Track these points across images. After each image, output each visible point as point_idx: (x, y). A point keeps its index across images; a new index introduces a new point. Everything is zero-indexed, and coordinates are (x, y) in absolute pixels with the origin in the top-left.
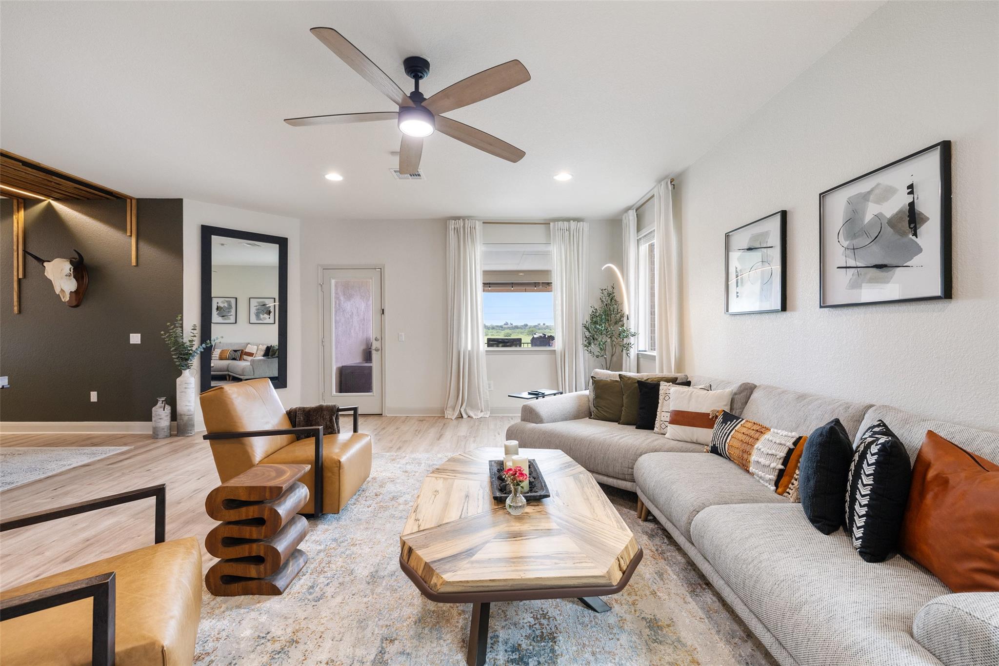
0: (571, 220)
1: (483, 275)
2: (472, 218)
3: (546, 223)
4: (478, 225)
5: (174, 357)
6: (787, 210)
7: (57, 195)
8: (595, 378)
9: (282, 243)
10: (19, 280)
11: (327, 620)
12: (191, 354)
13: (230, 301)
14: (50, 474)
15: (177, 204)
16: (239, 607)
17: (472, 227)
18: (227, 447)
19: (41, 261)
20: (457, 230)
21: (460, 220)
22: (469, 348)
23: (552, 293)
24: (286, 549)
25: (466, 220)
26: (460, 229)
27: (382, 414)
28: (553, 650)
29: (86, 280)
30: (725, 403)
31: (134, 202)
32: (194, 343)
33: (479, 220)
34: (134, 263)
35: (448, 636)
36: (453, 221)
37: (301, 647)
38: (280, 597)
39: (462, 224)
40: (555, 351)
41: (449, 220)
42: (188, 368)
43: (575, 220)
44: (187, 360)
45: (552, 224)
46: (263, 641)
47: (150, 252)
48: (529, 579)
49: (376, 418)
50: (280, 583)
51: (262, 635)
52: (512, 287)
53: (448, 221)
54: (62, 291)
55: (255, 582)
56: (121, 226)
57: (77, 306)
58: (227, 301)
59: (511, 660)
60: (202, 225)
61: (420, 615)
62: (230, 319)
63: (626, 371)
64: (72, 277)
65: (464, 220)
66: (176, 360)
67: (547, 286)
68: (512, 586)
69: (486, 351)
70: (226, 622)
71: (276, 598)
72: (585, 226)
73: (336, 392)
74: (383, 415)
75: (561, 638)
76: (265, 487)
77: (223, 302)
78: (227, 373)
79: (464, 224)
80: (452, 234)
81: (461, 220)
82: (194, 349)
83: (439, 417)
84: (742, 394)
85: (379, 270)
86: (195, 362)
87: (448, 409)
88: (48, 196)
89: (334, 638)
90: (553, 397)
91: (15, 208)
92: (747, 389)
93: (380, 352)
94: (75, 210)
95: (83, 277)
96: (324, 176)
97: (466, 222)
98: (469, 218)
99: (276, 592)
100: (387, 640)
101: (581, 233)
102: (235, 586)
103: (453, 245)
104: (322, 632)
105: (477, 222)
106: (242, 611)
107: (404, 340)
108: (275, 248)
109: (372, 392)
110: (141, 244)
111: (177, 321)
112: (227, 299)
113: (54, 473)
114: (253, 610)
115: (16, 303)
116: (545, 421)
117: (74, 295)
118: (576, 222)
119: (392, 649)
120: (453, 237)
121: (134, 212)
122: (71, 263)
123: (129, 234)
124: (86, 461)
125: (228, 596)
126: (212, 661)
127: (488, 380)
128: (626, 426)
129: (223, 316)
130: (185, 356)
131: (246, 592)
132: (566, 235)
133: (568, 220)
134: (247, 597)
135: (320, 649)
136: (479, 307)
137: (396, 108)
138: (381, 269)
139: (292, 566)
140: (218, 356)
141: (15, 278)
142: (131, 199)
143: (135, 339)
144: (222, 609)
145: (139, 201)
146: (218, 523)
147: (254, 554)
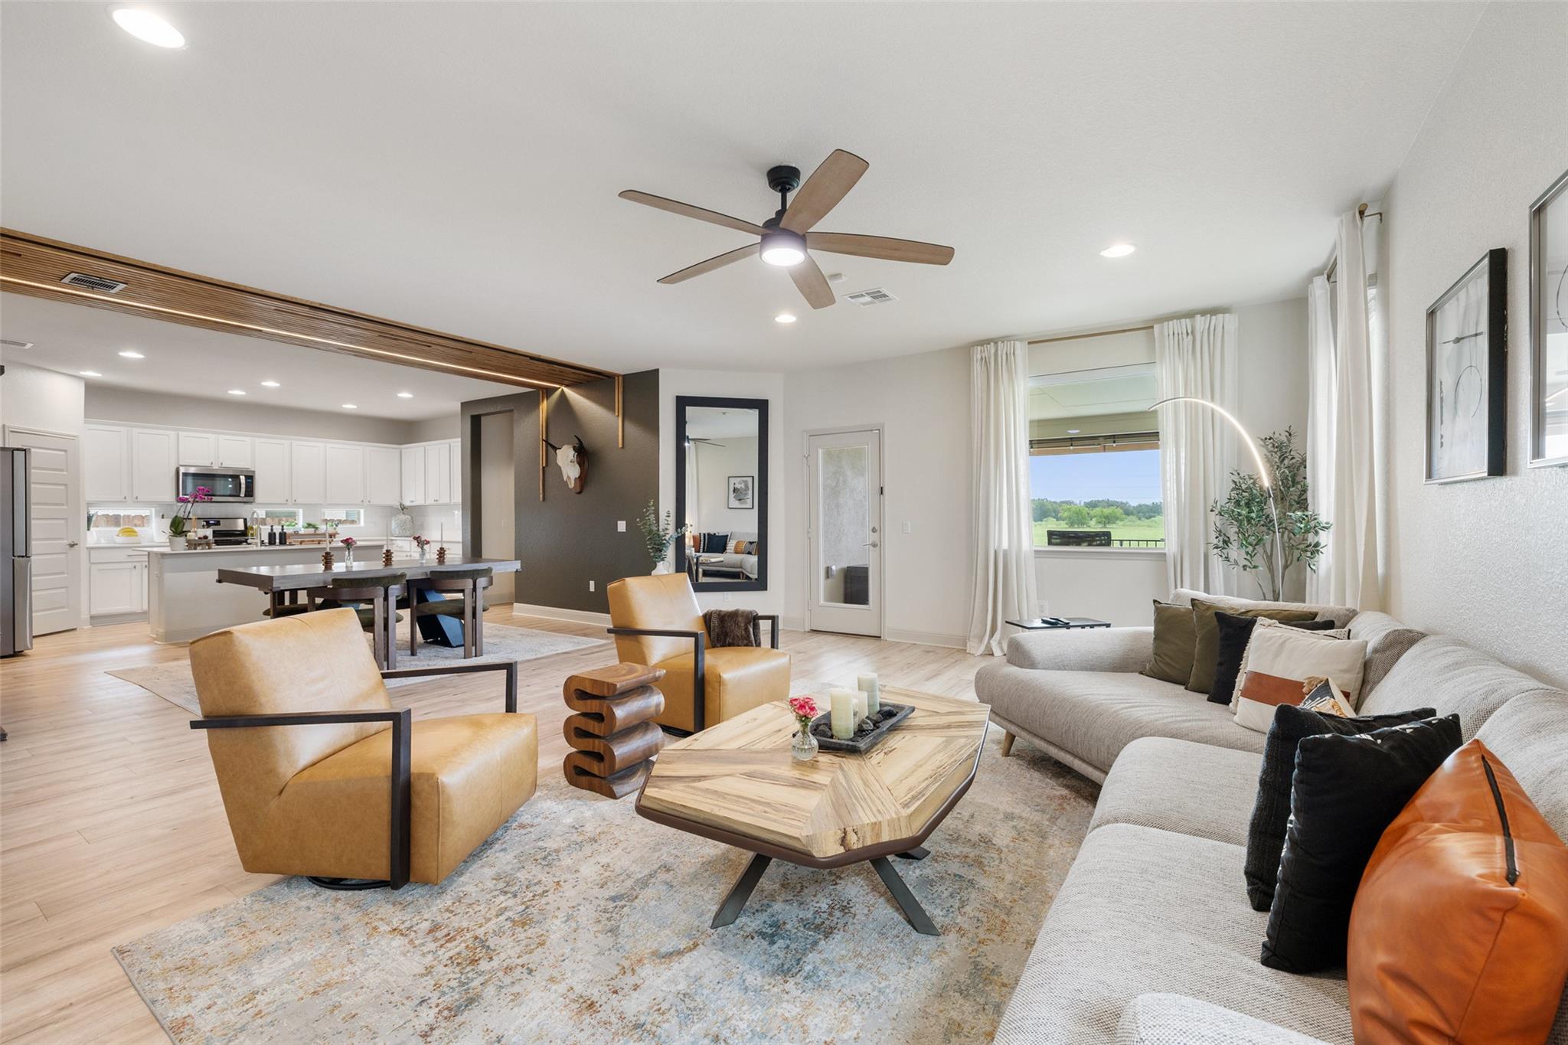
0: (1197, 313)
1: (1031, 427)
2: (1008, 339)
3: (1148, 327)
4: (1020, 348)
5: (649, 547)
6: (1507, 248)
7: (566, 382)
8: (1160, 603)
9: (761, 406)
10: (544, 468)
11: (633, 834)
12: (664, 544)
13: (746, 481)
14: (539, 656)
15: (653, 375)
16: (579, 799)
17: (1008, 352)
18: (628, 643)
19: (555, 449)
20: (985, 361)
21: (989, 344)
22: (1005, 545)
23: (1160, 451)
24: (620, 755)
25: (1000, 343)
26: (989, 358)
27: (880, 637)
28: (815, 943)
29: (586, 464)
30: (1345, 666)
31: (620, 378)
32: (668, 532)
33: (1021, 340)
34: (620, 446)
35: (723, 886)
36: (979, 348)
37: (595, 846)
38: (615, 801)
39: (993, 351)
40: (1165, 554)
41: (973, 346)
42: (663, 560)
43: (1204, 312)
44: (661, 551)
45: (1156, 327)
46: (574, 831)
47: (633, 430)
48: (718, 816)
49: (872, 640)
50: (618, 789)
51: (577, 826)
52: (1114, 442)
53: (972, 348)
54: (568, 477)
55: (598, 779)
56: (611, 407)
57: (580, 493)
58: (744, 481)
59: (762, 932)
60: (677, 397)
61: (715, 858)
62: (746, 503)
63: (1221, 595)
64: (576, 463)
65: (996, 343)
66: (650, 550)
67: (1149, 438)
68: (704, 819)
69: (1035, 551)
70: (561, 807)
71: (611, 801)
72: (1230, 321)
73: (827, 600)
74: (882, 638)
75: (839, 937)
76: (604, 682)
77: (740, 483)
78: (740, 570)
79: (996, 351)
80: (977, 368)
81: (992, 344)
82: (667, 538)
83: (959, 650)
84: (1388, 653)
85: (877, 431)
86: (670, 553)
87: (971, 639)
88: (562, 384)
89: (626, 849)
90: (1080, 629)
91: (541, 398)
92: (1402, 643)
93: (878, 548)
94: (580, 395)
95: (584, 462)
96: (774, 319)
97: (999, 347)
98: (1005, 339)
99: (613, 796)
100: (665, 867)
101: (1220, 334)
102: (584, 779)
103: (979, 385)
104: (620, 841)
105: (1017, 343)
106: (579, 802)
107: (909, 532)
108: (753, 415)
109: (867, 604)
110: (627, 424)
111: (649, 507)
112: (744, 479)
113: (542, 656)
114: (586, 805)
115: (541, 491)
116: (1039, 666)
117: (578, 480)
118: (1209, 315)
119: (663, 876)
120: (979, 372)
121: (621, 390)
122: (574, 448)
123: (617, 414)
124: (570, 648)
125: (578, 787)
126: (530, 832)
127: (1039, 598)
128: (1195, 693)
129: (740, 500)
130: (659, 548)
131: (591, 788)
132: (1185, 344)
133: (1190, 315)
134: (591, 792)
135: (609, 853)
136: (1022, 479)
137: (758, 239)
138: (879, 430)
139: (639, 776)
140: (733, 548)
141: (541, 467)
142: (618, 375)
143: (622, 526)
144: (566, 797)
145: (624, 376)
146: (575, 713)
147: (596, 751)
